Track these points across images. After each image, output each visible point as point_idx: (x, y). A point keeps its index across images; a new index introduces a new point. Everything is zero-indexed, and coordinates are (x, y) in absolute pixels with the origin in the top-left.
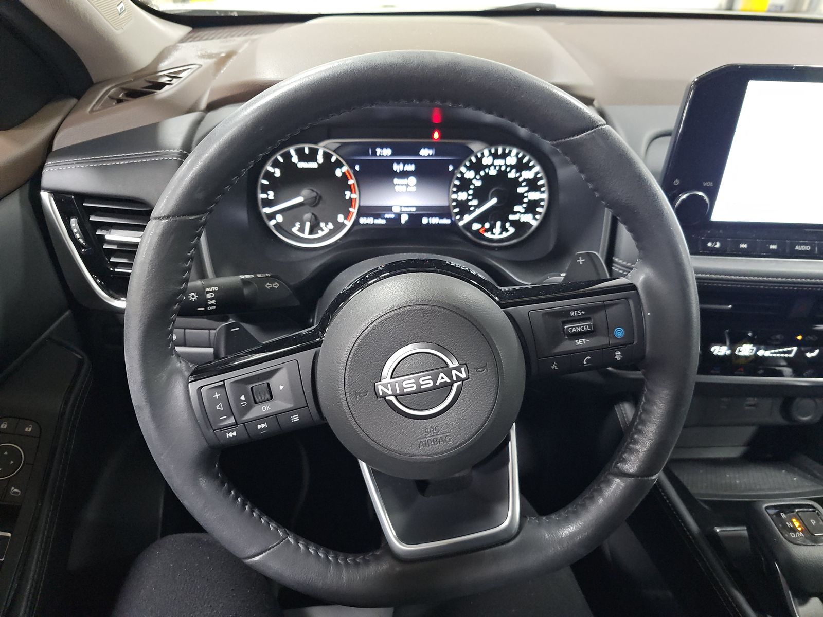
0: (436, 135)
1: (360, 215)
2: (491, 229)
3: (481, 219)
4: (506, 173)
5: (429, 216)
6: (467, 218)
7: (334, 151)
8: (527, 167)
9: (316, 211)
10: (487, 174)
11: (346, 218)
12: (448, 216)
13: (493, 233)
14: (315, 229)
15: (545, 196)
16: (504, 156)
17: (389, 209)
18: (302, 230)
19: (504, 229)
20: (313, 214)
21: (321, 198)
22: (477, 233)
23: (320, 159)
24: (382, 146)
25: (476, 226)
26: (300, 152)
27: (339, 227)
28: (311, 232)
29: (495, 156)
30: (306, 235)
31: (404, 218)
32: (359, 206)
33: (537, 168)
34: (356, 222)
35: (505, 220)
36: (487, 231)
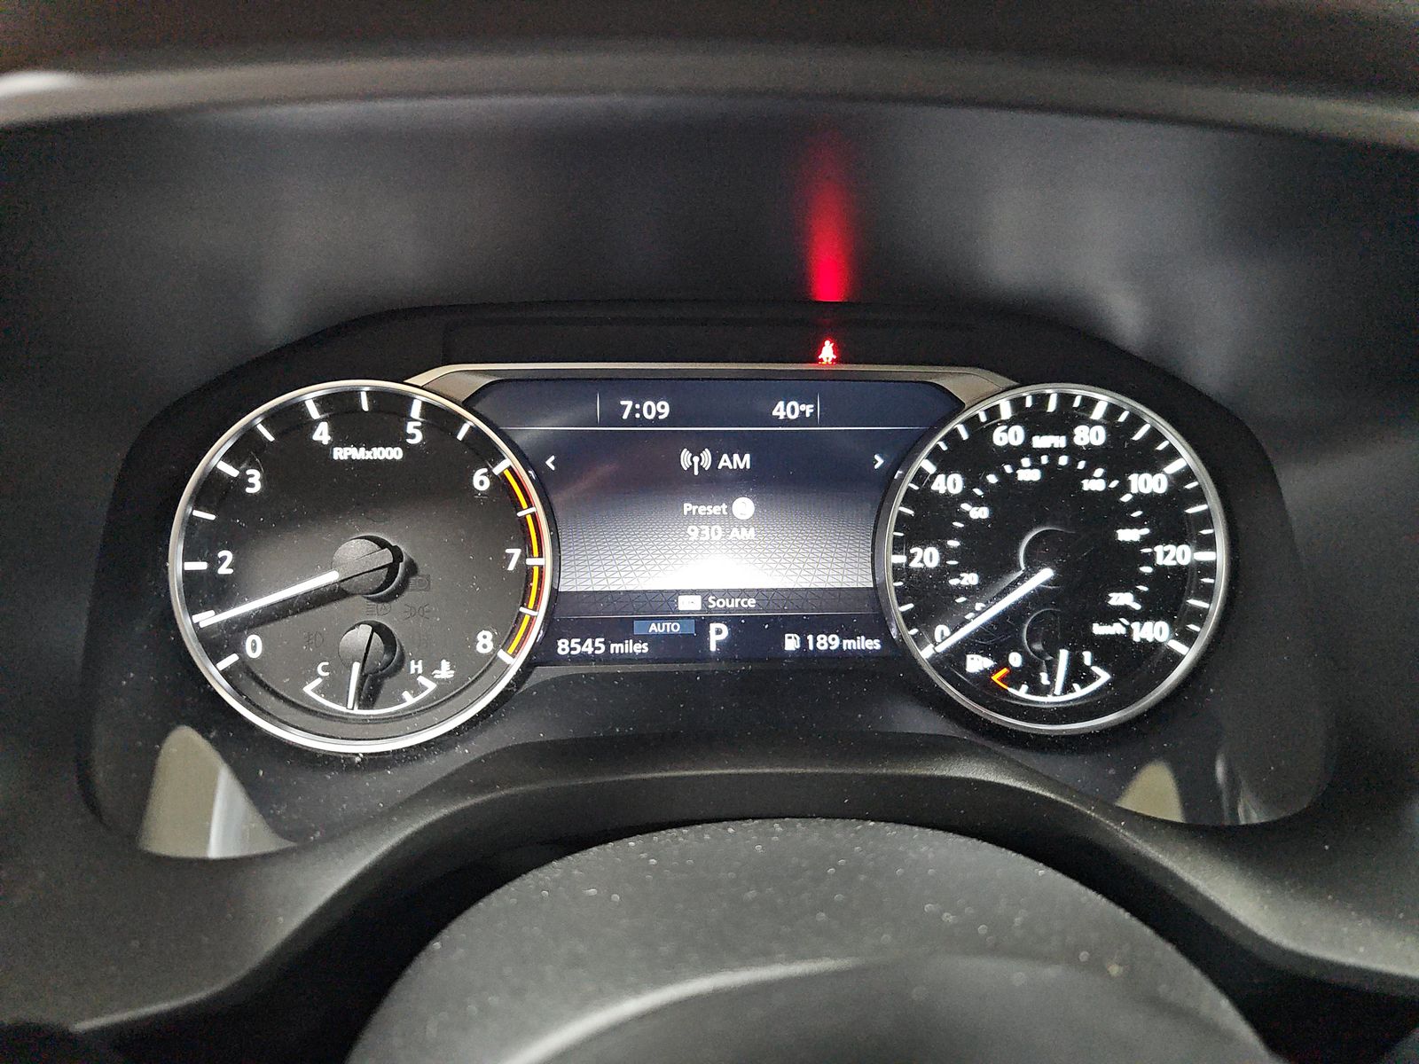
0: (828, 352)
1: (554, 627)
2: (1027, 675)
3: (994, 640)
4: (1074, 477)
5: (806, 626)
6: (945, 638)
7: (466, 404)
8: (1151, 459)
9: (388, 616)
10: (1008, 481)
11: (503, 642)
12: (876, 624)
13: (1036, 688)
14: (388, 683)
15: (1219, 556)
16: (1065, 420)
17: (662, 603)
18: (334, 688)
19: (1078, 674)
20: (377, 628)
21: (412, 569)
22: (981, 687)
23: (415, 432)
24: (643, 387)
25: (976, 663)
26: (339, 408)
27: (477, 670)
28: (369, 696)
29: (1034, 420)
30: (351, 708)
31: (718, 635)
32: (555, 593)
33: (1186, 459)
34: (542, 655)
35: (1079, 639)
36: (1015, 678)
